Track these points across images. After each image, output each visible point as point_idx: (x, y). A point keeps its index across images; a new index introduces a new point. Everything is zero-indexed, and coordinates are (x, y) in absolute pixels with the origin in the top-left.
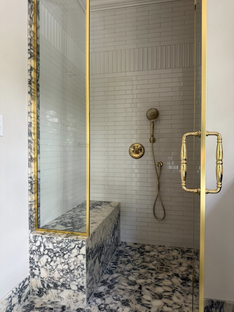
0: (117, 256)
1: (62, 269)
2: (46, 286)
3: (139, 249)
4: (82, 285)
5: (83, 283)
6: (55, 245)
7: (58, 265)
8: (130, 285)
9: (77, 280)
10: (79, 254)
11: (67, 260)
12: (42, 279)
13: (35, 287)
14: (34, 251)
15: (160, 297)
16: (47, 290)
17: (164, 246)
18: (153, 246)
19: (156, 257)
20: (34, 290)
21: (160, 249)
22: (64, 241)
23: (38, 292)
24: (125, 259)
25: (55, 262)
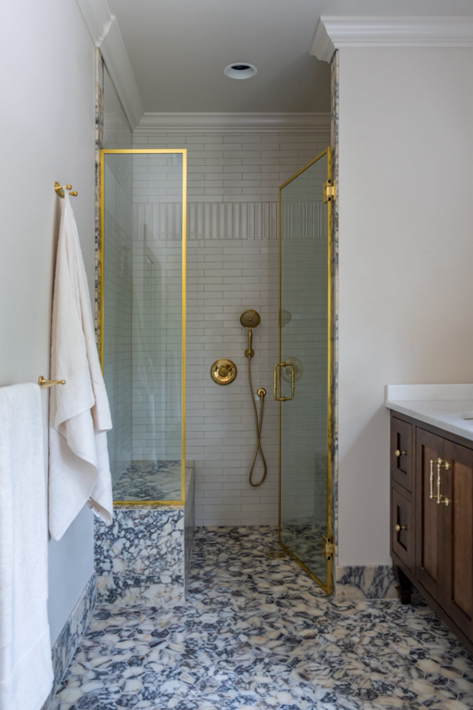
0: (199, 546)
1: (147, 555)
2: (121, 584)
3: (229, 534)
4: (179, 574)
5: (180, 570)
6: (137, 521)
7: (141, 550)
8: (235, 576)
9: (170, 568)
10: (174, 531)
11: (156, 541)
12: (115, 576)
13: (104, 589)
14: (102, 534)
15: (281, 583)
16: (123, 590)
17: (267, 526)
18: (251, 528)
19: (259, 540)
20: (102, 594)
21: (263, 530)
22: (152, 514)
23: (109, 596)
24: (214, 549)
25: (136, 546)
